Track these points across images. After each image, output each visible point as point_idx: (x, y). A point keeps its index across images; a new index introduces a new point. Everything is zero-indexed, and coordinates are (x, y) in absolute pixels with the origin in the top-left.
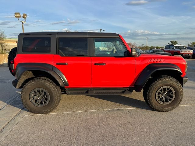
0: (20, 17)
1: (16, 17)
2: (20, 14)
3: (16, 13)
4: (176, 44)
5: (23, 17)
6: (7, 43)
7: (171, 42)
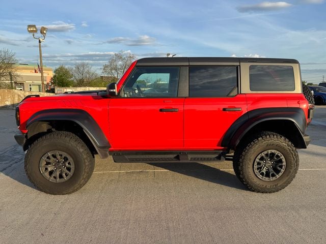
0: (36, 31)
1: (30, 31)
2: (35, 28)
3: (30, 26)
5: (42, 32)
6: (18, 73)
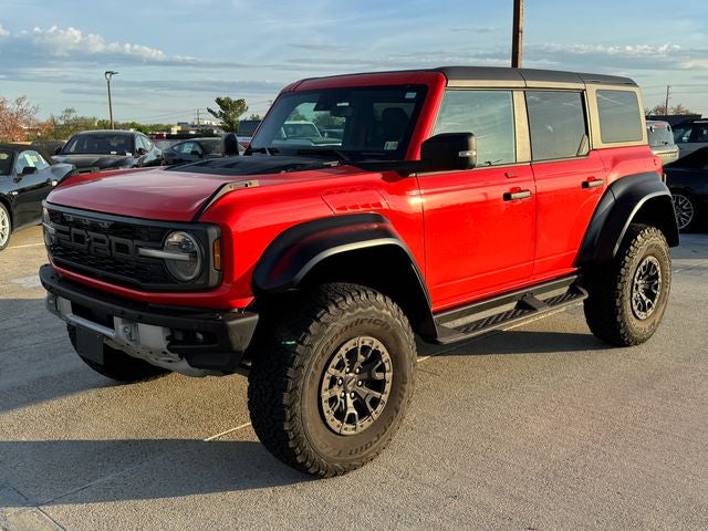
4: (242, 111)
7: (219, 101)
